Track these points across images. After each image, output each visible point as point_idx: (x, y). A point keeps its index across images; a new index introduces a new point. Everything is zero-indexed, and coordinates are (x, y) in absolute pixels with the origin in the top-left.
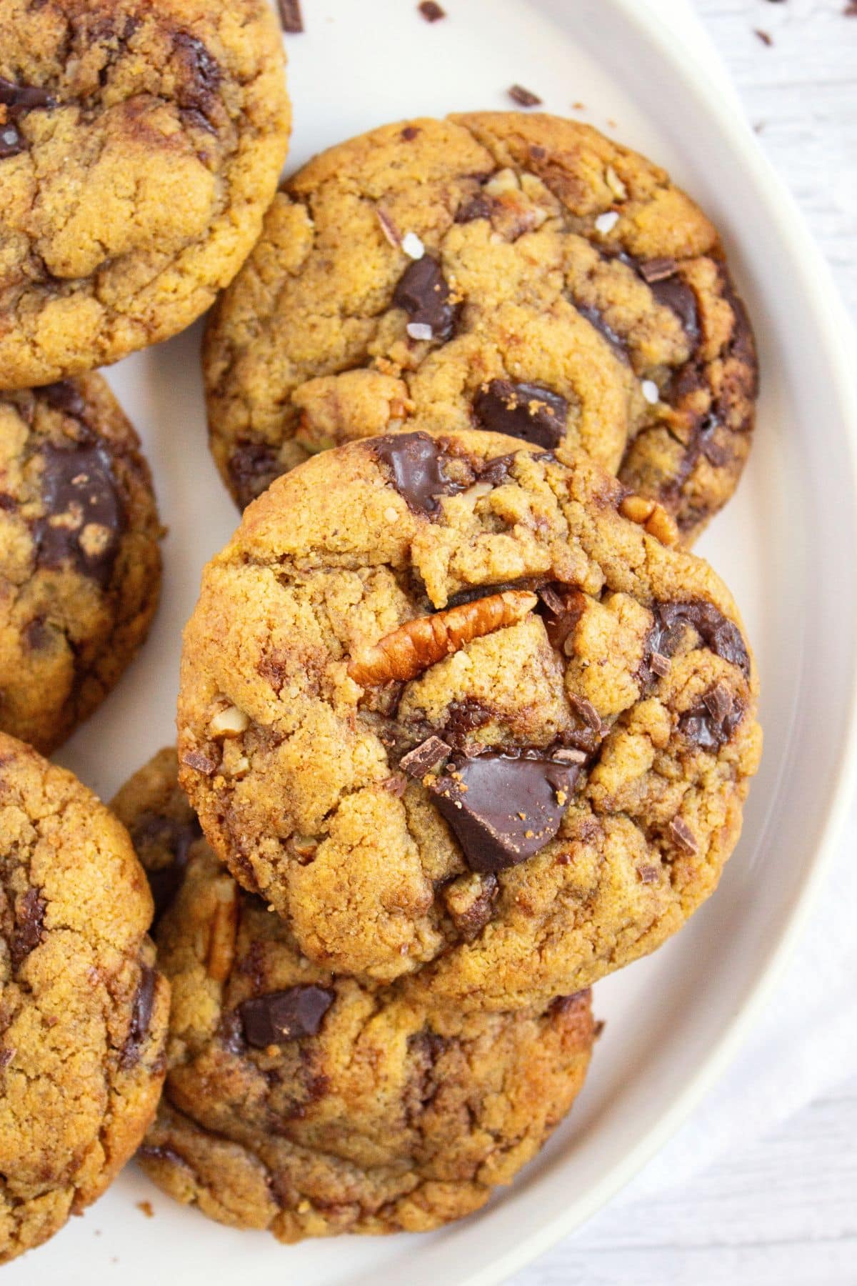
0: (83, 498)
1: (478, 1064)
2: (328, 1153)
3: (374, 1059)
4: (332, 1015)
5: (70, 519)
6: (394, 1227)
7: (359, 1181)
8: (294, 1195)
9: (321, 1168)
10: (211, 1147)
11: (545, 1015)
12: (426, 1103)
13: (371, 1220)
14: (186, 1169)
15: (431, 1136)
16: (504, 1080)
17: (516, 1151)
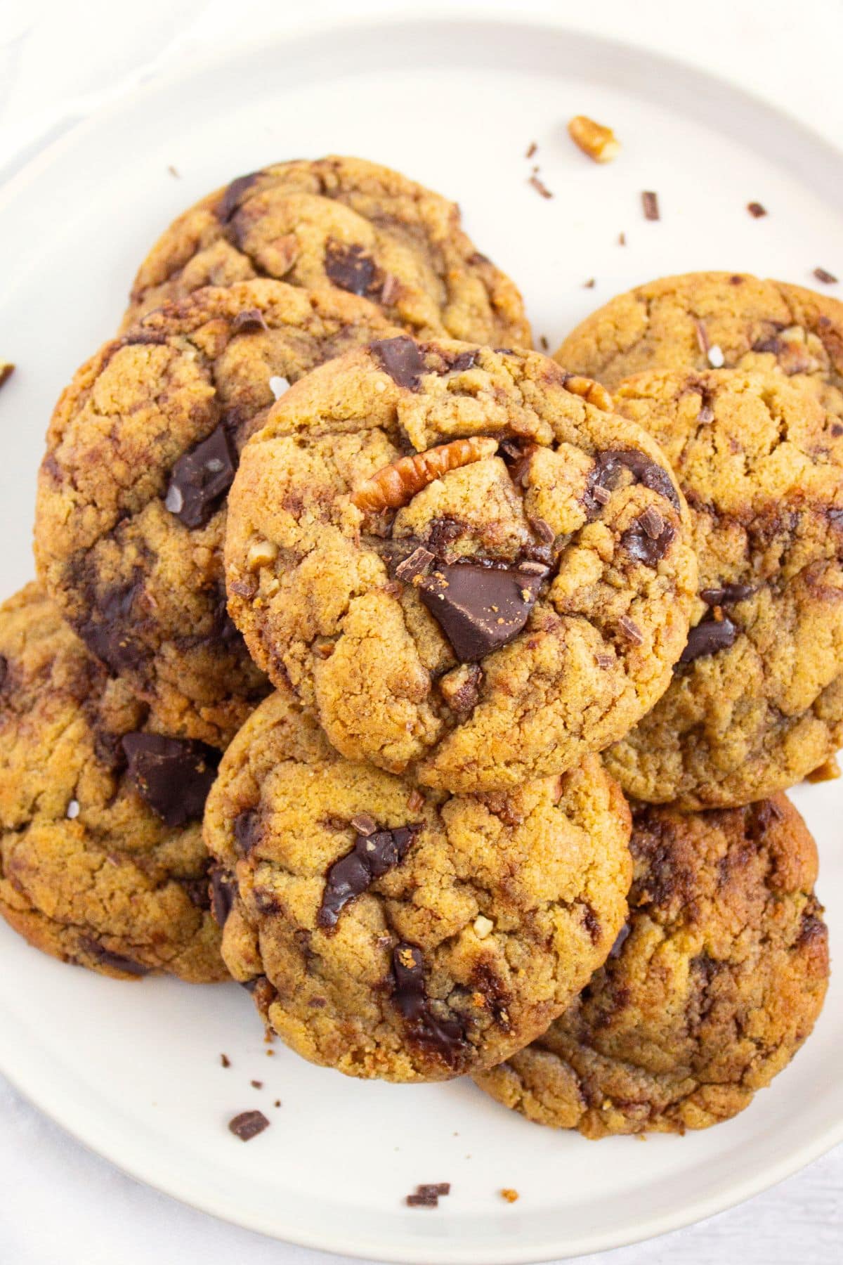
1: (743, 984)
2: (625, 1061)
3: (664, 975)
4: (631, 941)
6: (679, 1126)
7: (650, 1085)
8: (600, 1095)
9: (621, 1071)
10: (534, 1055)
11: (793, 947)
12: (703, 1016)
13: (659, 1118)
14: (514, 1075)
15: (707, 1044)
16: (764, 998)
17: (773, 1057)
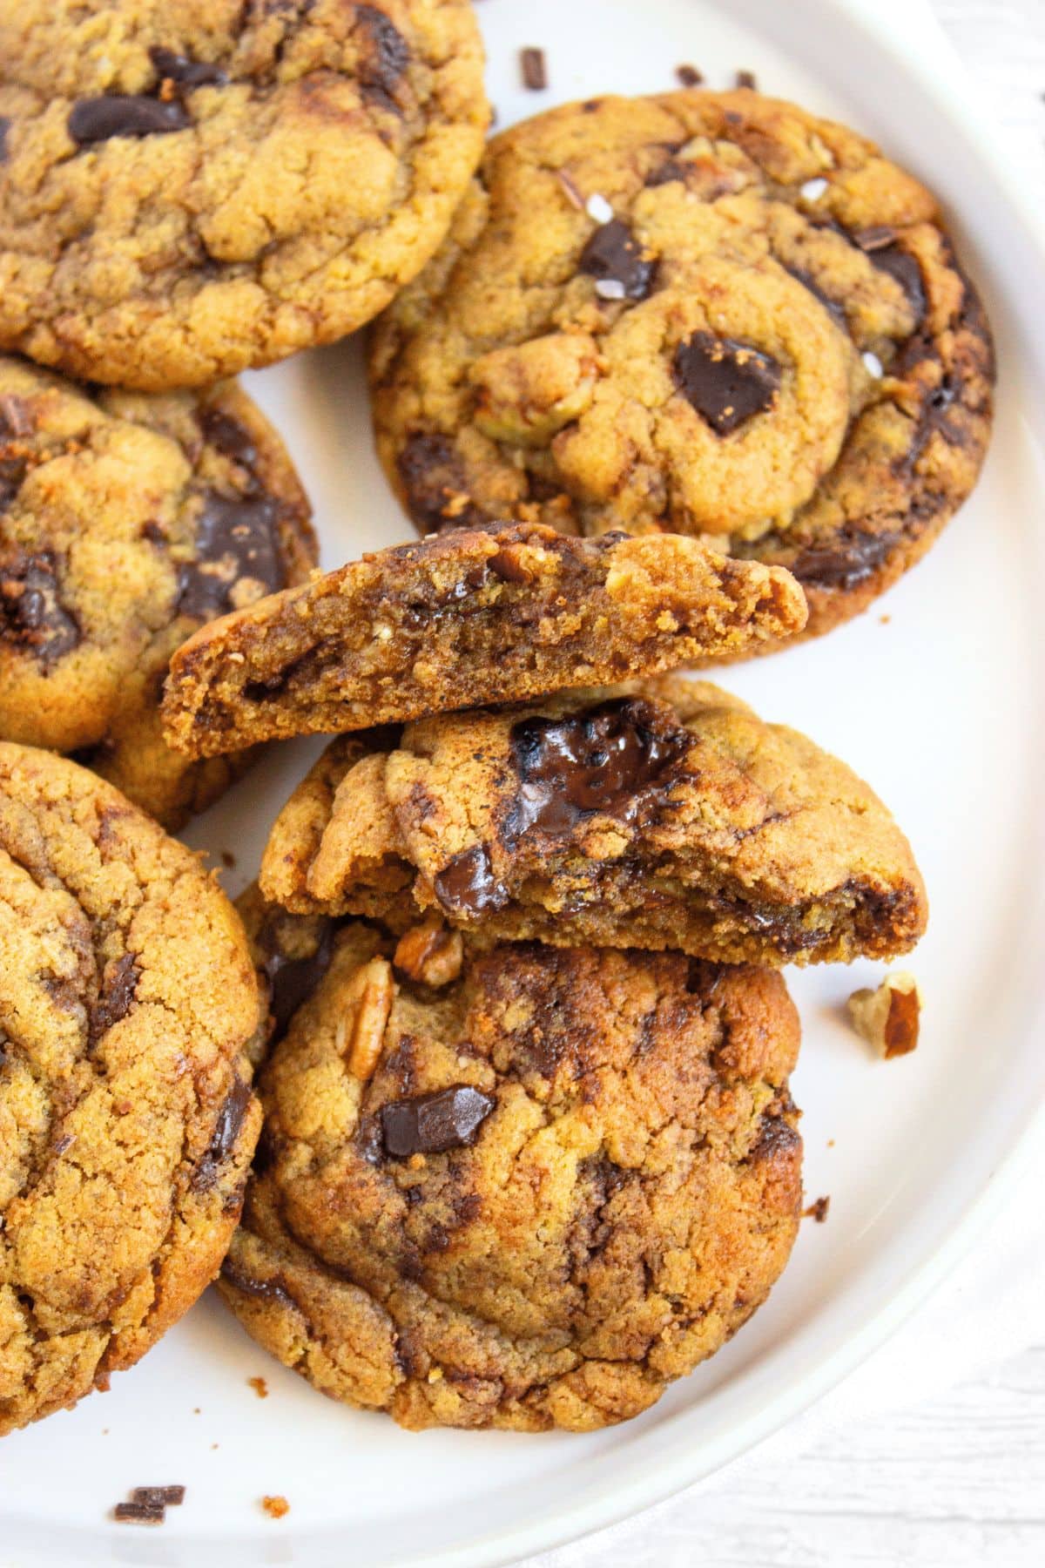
0: (240, 551)
1: (659, 1208)
2: (469, 1310)
3: (537, 1180)
4: (492, 1123)
5: (224, 569)
6: (545, 1421)
7: (506, 1351)
8: (426, 1360)
9: (460, 1328)
10: (330, 1287)
11: (744, 1161)
12: (593, 1252)
13: (514, 1405)
14: (296, 1314)
15: (596, 1297)
16: (690, 1234)
17: (697, 1327)
